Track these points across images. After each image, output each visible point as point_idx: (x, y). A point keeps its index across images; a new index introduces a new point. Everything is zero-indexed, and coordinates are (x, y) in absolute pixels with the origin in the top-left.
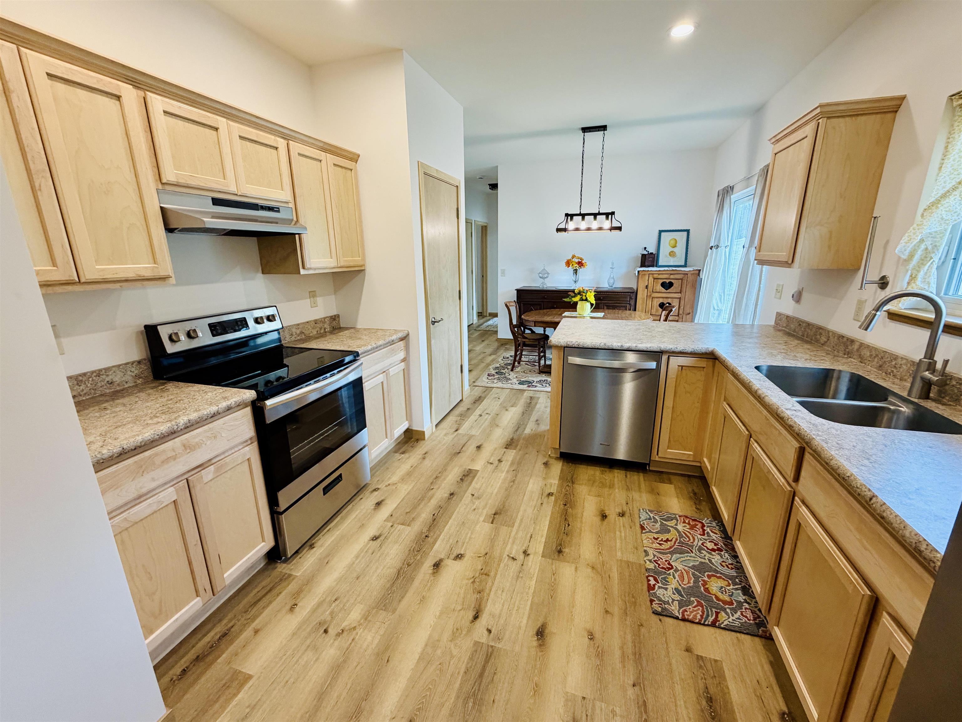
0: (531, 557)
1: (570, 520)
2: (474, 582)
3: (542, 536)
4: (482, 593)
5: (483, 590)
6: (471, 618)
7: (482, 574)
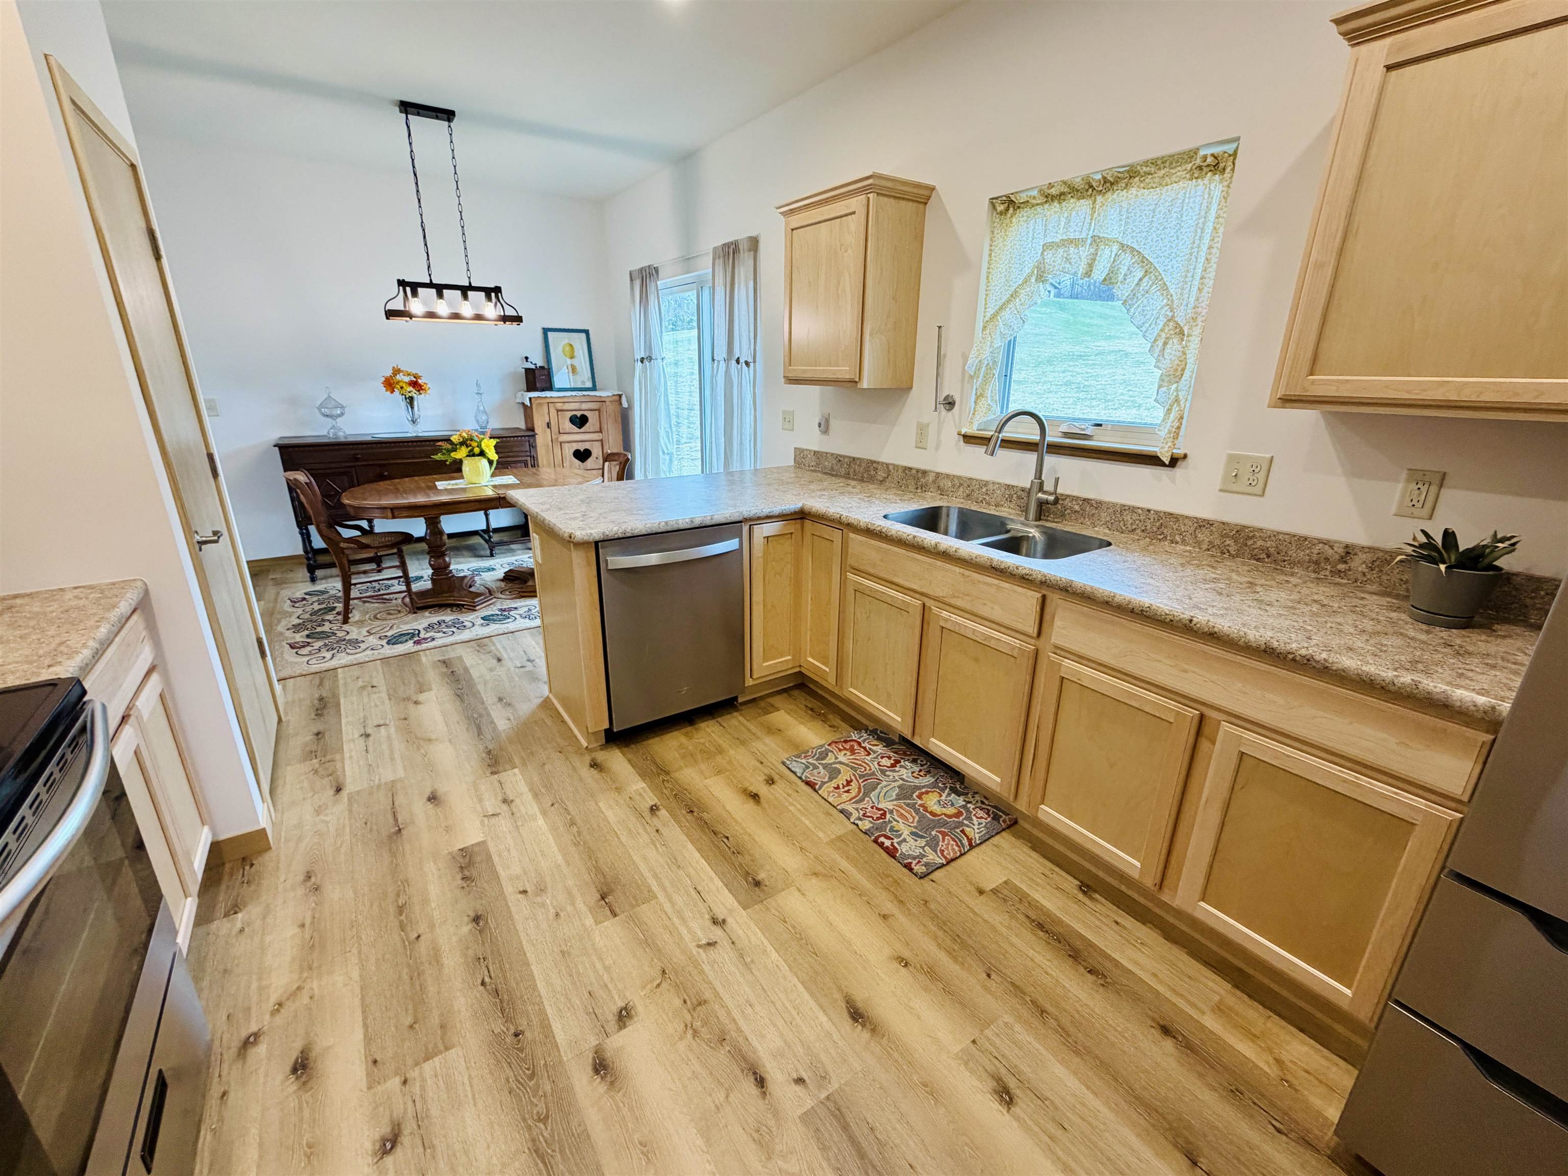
0: (730, 920)
1: (719, 828)
2: (695, 1033)
3: (712, 879)
4: (727, 1037)
5: (723, 1032)
6: (754, 1090)
7: (694, 1009)
